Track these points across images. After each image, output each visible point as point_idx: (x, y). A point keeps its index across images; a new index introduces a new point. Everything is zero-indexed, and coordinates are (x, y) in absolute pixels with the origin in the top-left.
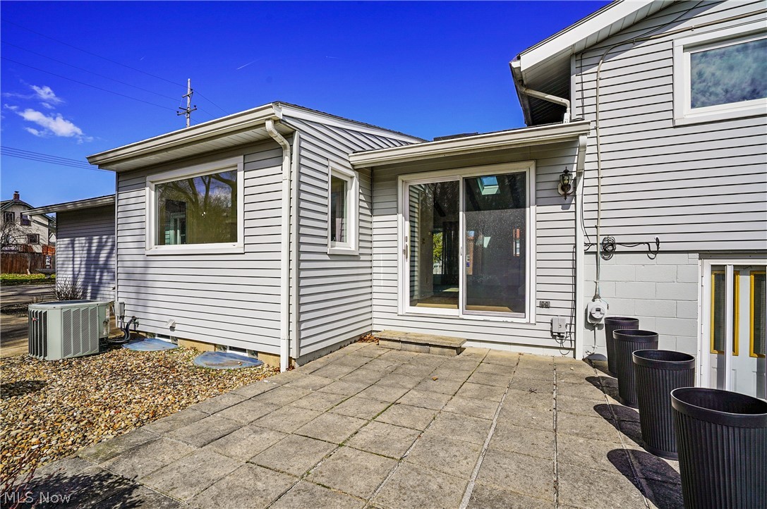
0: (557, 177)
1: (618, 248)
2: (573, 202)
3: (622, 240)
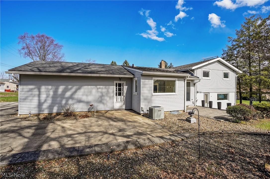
0: (194, 83)
3: (198, 91)
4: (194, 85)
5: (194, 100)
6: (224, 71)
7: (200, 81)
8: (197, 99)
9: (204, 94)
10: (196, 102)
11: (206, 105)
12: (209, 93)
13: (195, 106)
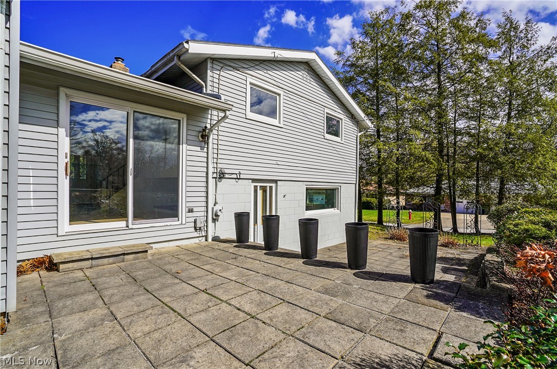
0: (201, 129)
1: (227, 176)
2: (206, 146)
3: (227, 171)
4: (203, 137)
5: (199, 214)
6: (327, 110)
7: (225, 117)
8: (217, 208)
9: (256, 187)
10: (214, 220)
11: (256, 235)
12: (276, 181)
13: (210, 239)
